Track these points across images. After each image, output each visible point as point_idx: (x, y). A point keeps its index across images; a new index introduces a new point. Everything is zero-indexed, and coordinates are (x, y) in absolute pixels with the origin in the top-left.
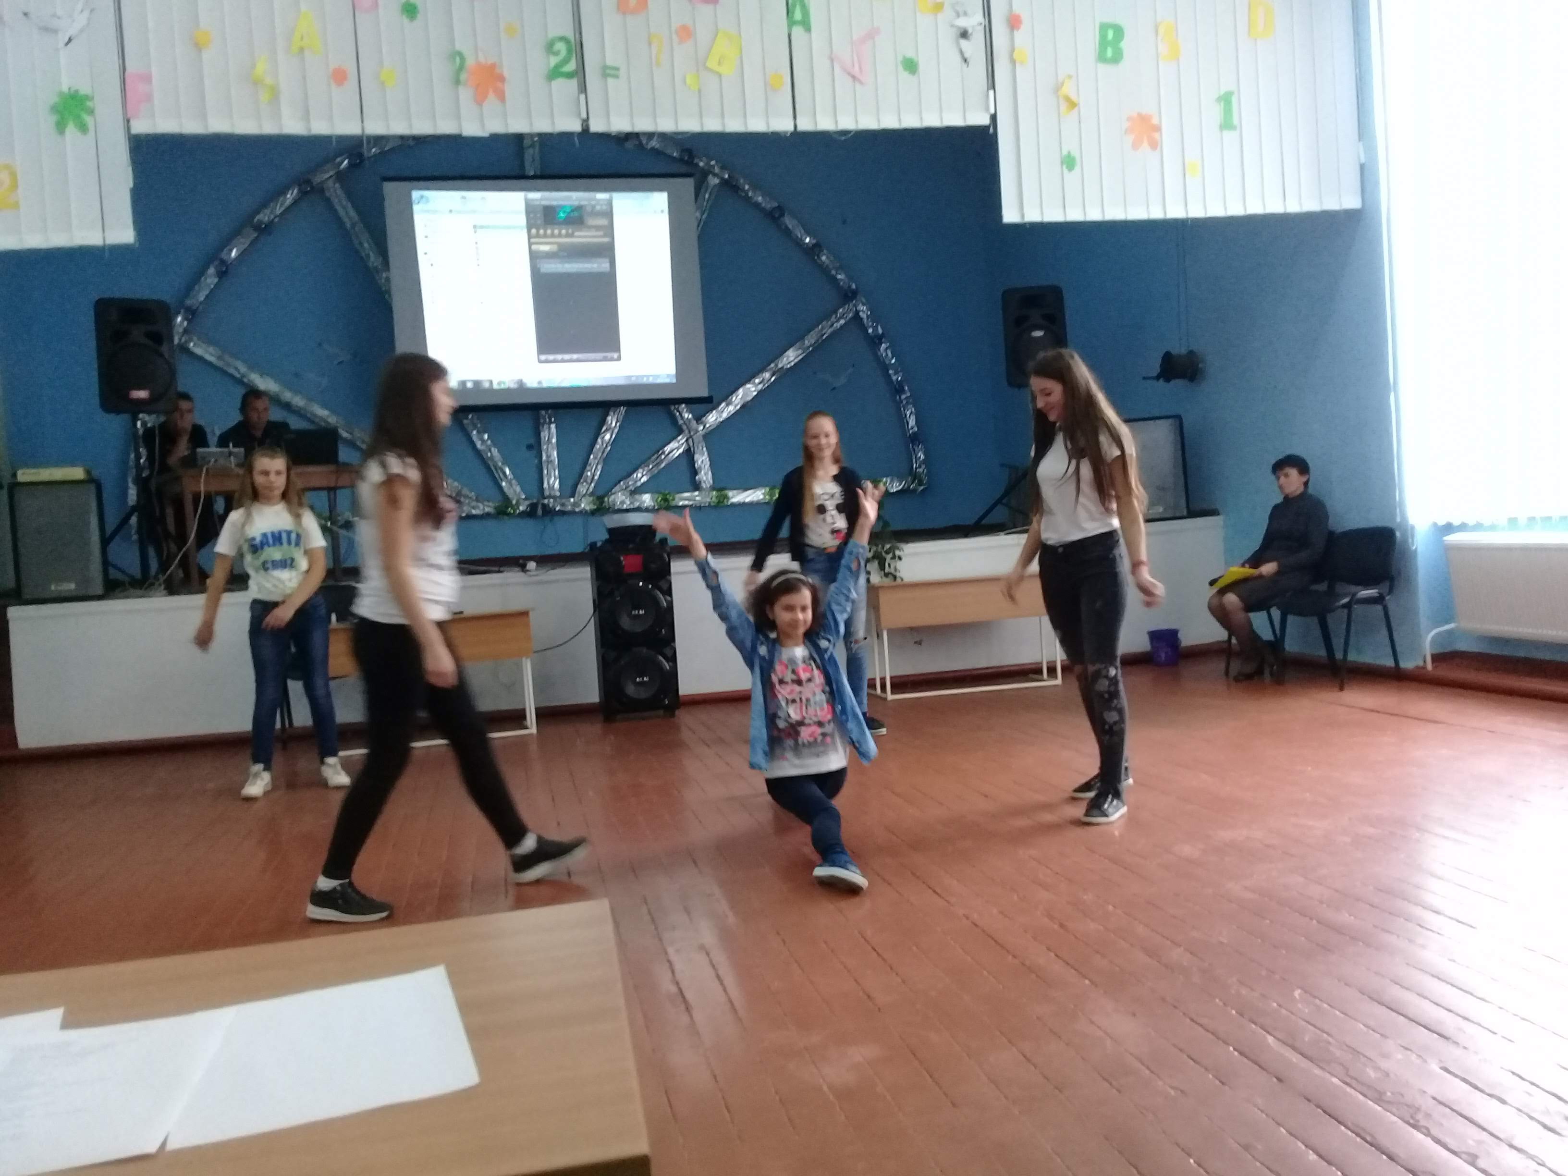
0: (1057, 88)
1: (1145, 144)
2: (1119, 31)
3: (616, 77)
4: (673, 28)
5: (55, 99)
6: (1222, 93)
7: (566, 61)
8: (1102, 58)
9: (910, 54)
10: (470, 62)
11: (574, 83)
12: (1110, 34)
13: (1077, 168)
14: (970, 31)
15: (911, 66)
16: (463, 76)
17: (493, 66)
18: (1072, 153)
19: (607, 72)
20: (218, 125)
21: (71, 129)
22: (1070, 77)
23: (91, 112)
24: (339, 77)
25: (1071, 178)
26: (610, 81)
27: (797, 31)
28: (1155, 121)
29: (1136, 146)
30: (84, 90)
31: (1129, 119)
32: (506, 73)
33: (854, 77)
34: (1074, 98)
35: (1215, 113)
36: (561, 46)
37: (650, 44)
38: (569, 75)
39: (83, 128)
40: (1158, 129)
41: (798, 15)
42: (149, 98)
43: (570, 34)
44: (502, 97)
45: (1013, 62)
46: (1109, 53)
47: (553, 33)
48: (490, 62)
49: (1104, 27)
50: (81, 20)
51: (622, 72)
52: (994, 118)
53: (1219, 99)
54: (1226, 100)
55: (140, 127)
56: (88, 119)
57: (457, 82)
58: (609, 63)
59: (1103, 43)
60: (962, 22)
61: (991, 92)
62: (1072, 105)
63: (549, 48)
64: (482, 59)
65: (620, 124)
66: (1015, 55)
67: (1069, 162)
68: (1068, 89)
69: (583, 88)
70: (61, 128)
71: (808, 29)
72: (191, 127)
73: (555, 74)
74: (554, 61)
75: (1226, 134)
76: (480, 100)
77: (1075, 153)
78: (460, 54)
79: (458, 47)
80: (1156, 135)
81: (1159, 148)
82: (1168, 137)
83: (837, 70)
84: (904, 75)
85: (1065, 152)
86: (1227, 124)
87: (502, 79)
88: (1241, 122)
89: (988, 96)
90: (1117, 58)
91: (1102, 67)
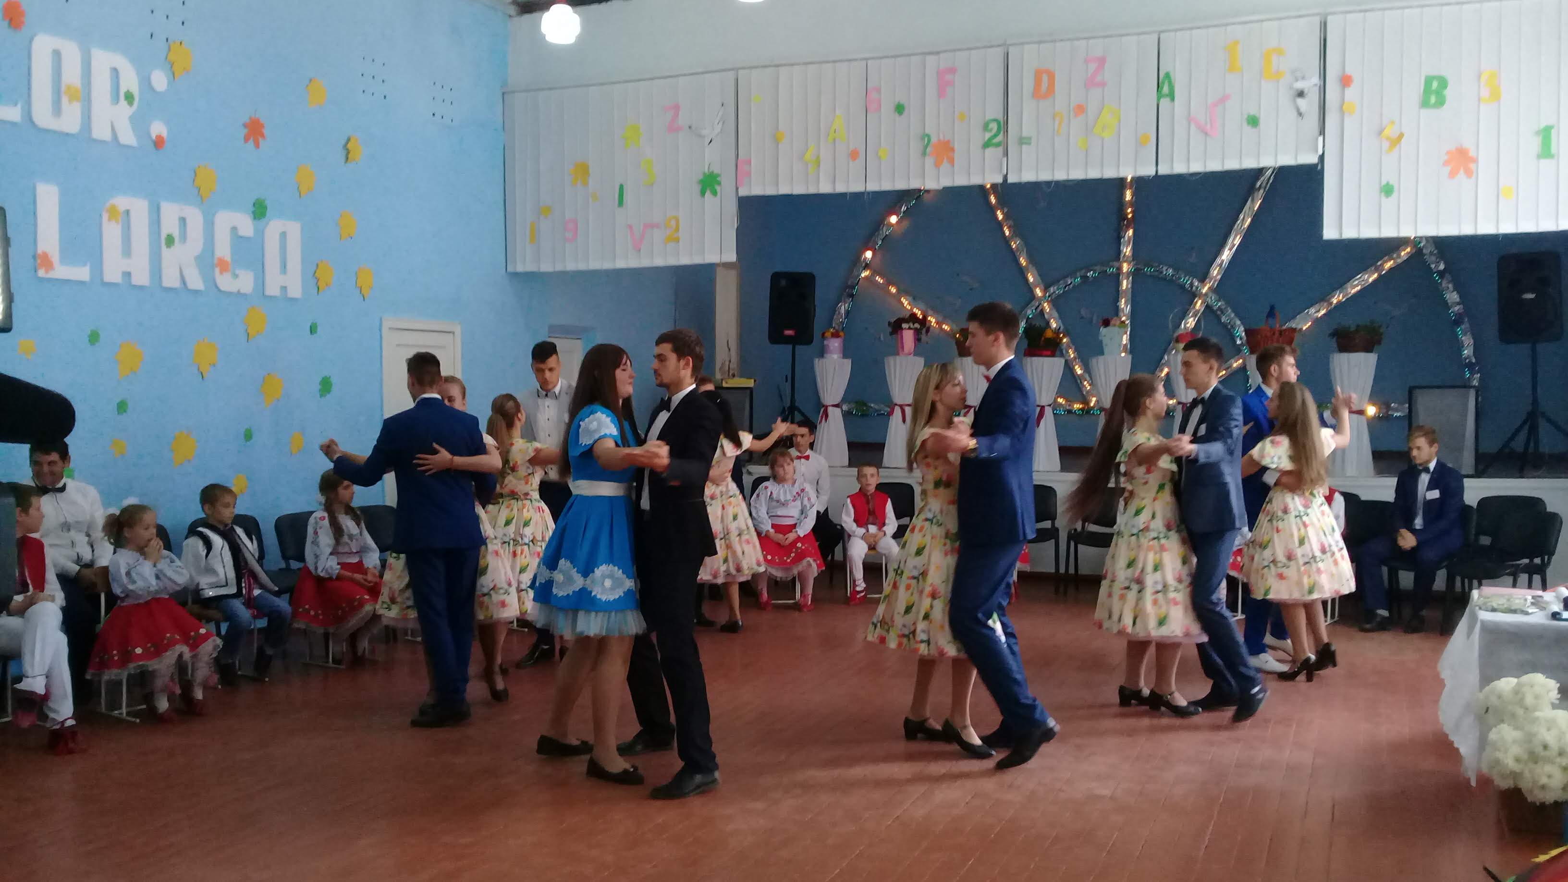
0: (1381, 130)
1: (1462, 172)
2: (1443, 83)
3: (1030, 144)
4: (1072, 105)
5: (701, 177)
6: (1542, 126)
7: (995, 136)
8: (1425, 104)
9: (1253, 112)
10: (934, 139)
11: (1000, 150)
12: (1435, 85)
13: (1395, 195)
14: (1306, 92)
15: (1253, 121)
16: (928, 150)
17: (948, 142)
18: (1391, 183)
19: (1023, 141)
20: (784, 190)
21: (708, 194)
22: (1393, 123)
23: (719, 184)
24: (854, 155)
25: (1388, 204)
26: (1024, 146)
27: (1165, 103)
28: (1472, 153)
29: (1452, 174)
30: (716, 171)
32: (956, 146)
33: (1206, 134)
34: (1395, 137)
35: (1533, 145)
36: (994, 126)
37: (1054, 119)
38: (998, 145)
39: (714, 193)
40: (1475, 160)
41: (1165, 89)
42: (749, 174)
43: (1000, 117)
44: (952, 162)
45: (1343, 113)
46: (1433, 99)
47: (989, 117)
48: (946, 139)
49: (1429, 81)
50: (718, 128)
51: (1034, 141)
52: (1322, 158)
53: (1538, 133)
54: (1546, 134)
55: (743, 192)
56: (718, 188)
57: (924, 154)
58: (1025, 134)
59: (1427, 93)
60: (1299, 85)
61: (1321, 139)
62: (1393, 144)
63: (986, 127)
64: (941, 137)
65: (1028, 176)
66: (1344, 108)
67: (1387, 190)
68: (1391, 131)
69: (1006, 154)
70: (703, 194)
71: (1173, 100)
72: (770, 191)
73: (986, 145)
74: (988, 136)
75: (1544, 161)
76: (937, 165)
77: (1393, 182)
78: (928, 136)
79: (927, 131)
80: (1473, 166)
81: (1474, 175)
82: (1484, 168)
83: (1193, 126)
84: (1248, 130)
85: (1384, 182)
86: (1546, 152)
87: (953, 150)
88: (1559, 151)
89: (1317, 139)
90: (1441, 102)
91: (1424, 112)
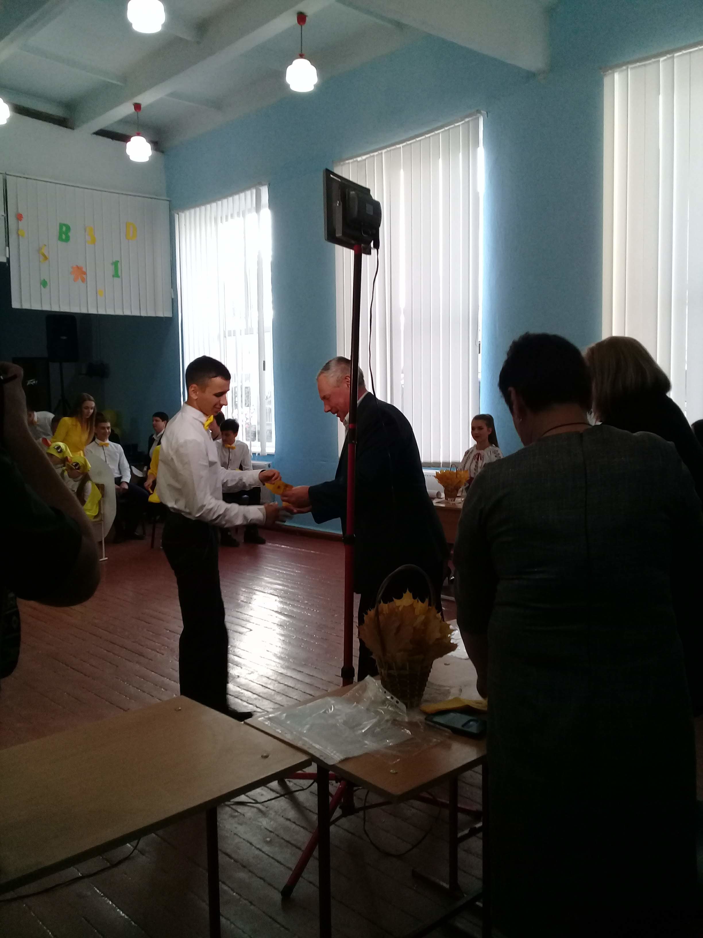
0: (39, 249)
1: (80, 280)
2: (68, 228)
6: (114, 261)
8: (60, 238)
12: (64, 229)
13: (48, 287)
22: (45, 245)
25: (45, 291)
28: (84, 270)
29: (75, 280)
31: (72, 267)
34: (46, 254)
35: (110, 270)
40: (85, 273)
45: (18, 235)
46: (64, 237)
49: (61, 225)
52: (8, 259)
53: (112, 264)
54: (115, 264)
59: (61, 233)
61: (7, 248)
62: (46, 258)
66: (19, 233)
67: (44, 284)
68: (44, 250)
75: (115, 279)
77: (47, 280)
80: (84, 276)
81: (85, 282)
82: (90, 277)
85: (42, 279)
86: (116, 275)
88: (122, 275)
89: (6, 249)
90: (67, 239)
91: (60, 243)
